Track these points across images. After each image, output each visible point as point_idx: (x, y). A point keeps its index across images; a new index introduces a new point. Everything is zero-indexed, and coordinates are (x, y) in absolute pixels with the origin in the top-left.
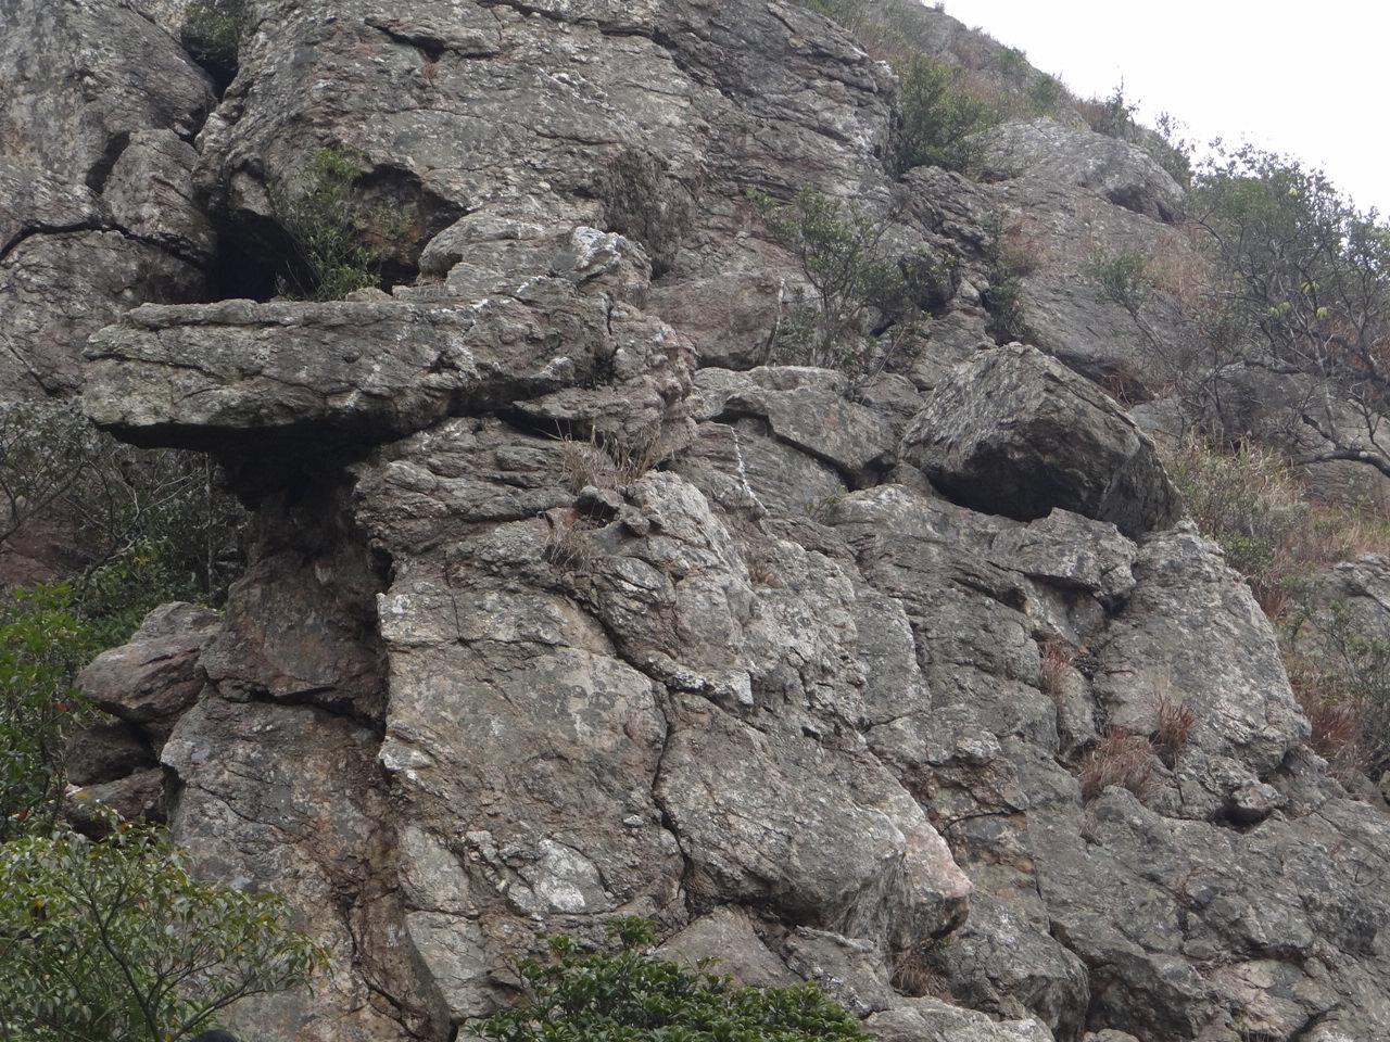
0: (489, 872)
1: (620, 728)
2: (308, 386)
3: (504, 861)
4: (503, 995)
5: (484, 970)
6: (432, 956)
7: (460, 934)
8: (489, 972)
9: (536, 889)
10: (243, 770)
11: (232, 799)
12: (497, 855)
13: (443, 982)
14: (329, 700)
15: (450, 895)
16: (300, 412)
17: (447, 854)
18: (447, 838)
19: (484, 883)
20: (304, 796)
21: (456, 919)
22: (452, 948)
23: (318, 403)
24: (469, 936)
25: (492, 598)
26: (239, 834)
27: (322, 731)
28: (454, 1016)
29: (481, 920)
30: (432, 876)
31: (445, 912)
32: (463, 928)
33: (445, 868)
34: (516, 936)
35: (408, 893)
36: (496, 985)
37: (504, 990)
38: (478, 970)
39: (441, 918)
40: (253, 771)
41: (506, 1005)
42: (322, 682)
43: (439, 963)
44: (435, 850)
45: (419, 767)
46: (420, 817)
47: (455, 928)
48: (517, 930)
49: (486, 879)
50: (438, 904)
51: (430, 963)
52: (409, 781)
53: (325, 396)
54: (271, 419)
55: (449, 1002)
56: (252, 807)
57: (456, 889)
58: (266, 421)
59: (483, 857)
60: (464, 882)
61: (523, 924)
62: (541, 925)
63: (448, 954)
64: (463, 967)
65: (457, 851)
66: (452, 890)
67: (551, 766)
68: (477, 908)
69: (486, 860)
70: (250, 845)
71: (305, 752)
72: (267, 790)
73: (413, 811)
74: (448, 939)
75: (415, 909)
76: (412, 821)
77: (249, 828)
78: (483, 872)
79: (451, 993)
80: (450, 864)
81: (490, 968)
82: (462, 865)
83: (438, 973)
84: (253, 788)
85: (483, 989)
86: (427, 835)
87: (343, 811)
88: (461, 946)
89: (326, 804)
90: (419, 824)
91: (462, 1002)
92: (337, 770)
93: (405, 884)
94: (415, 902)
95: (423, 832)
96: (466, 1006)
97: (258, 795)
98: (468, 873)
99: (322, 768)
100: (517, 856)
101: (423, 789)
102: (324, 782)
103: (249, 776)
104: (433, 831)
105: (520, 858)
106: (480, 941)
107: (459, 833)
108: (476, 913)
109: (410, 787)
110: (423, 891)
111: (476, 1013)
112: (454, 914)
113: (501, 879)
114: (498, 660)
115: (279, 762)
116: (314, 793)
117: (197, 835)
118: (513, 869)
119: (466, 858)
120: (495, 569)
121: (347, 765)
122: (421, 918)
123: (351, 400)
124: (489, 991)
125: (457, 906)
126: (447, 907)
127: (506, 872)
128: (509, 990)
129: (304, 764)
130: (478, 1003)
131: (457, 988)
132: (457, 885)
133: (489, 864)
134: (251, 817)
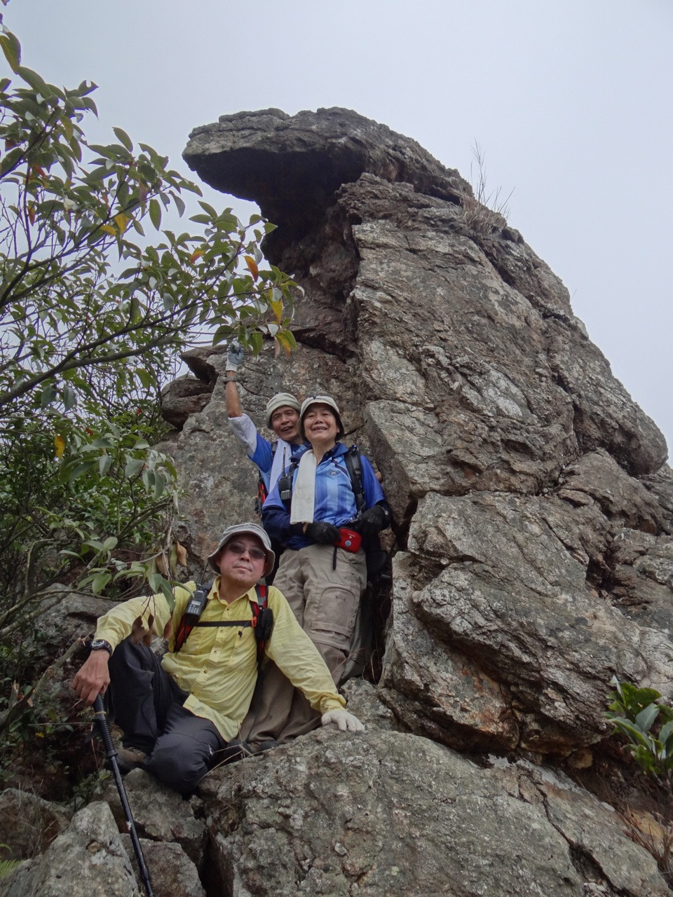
0: (444, 375)
1: (523, 318)
2: (317, 133)
3: (456, 368)
4: (462, 474)
5: (444, 449)
6: (392, 436)
7: (418, 420)
8: (449, 451)
9: (485, 393)
10: (255, 368)
11: (245, 382)
12: (450, 364)
13: (404, 457)
14: (311, 335)
15: (409, 390)
16: (310, 145)
17: (405, 361)
18: (405, 349)
19: (440, 382)
20: (290, 381)
21: (414, 408)
22: (411, 430)
23: (322, 142)
24: (427, 422)
25: (431, 234)
26: (246, 400)
27: (305, 350)
28: (414, 488)
29: (438, 410)
30: (391, 374)
31: (404, 402)
32: (421, 416)
33: (404, 371)
34: (471, 425)
35: (371, 386)
36: (458, 464)
37: (463, 470)
38: (437, 449)
39: (401, 406)
40: (260, 368)
41: (464, 484)
42: (308, 326)
43: (400, 441)
44: (395, 358)
45: (384, 302)
46: (382, 334)
47: (414, 414)
48: (471, 420)
49: (442, 379)
50: (398, 395)
51: (392, 440)
52: (375, 308)
53: (326, 138)
54: (291, 147)
55: (411, 474)
56: (257, 387)
57: (413, 387)
58: (288, 148)
59: (438, 363)
60: (421, 382)
61: (476, 418)
62: (492, 419)
63: (408, 434)
64: (423, 445)
65: (414, 359)
66: (409, 387)
67: (484, 321)
68: (433, 402)
69: (441, 365)
70: (252, 406)
71: (293, 360)
72: (267, 378)
73: (377, 330)
74: (408, 421)
75: (377, 398)
76: (376, 337)
77: (253, 398)
78: (439, 375)
79: (412, 466)
80: (408, 368)
81: (449, 448)
82: (419, 370)
83: (398, 448)
84: (259, 377)
85: (443, 467)
86: (388, 347)
87: (315, 390)
88: (420, 430)
89: (304, 387)
90: (381, 339)
91: (423, 476)
92: (312, 368)
93: (369, 379)
94: (377, 392)
95: (385, 345)
96: (426, 479)
97: (262, 381)
98: (424, 375)
99: (303, 368)
100: (467, 366)
101: (386, 314)
102: (304, 375)
103: (258, 371)
104: (394, 345)
105: (470, 369)
106: (437, 426)
107: (416, 346)
108: (432, 406)
109: (376, 313)
110: (384, 384)
111: (437, 487)
112: (413, 404)
113: (454, 381)
114: (438, 262)
115: (277, 364)
116: (297, 380)
117: (220, 399)
118: (464, 375)
119: (423, 364)
120: (433, 222)
121: (319, 366)
122: (382, 405)
123: (343, 140)
124: (449, 469)
125: (415, 398)
126: (406, 398)
127: (459, 377)
128: (468, 470)
129: (292, 366)
130: (438, 479)
131: (417, 462)
132: (414, 383)
133: (443, 368)
134: (255, 392)
